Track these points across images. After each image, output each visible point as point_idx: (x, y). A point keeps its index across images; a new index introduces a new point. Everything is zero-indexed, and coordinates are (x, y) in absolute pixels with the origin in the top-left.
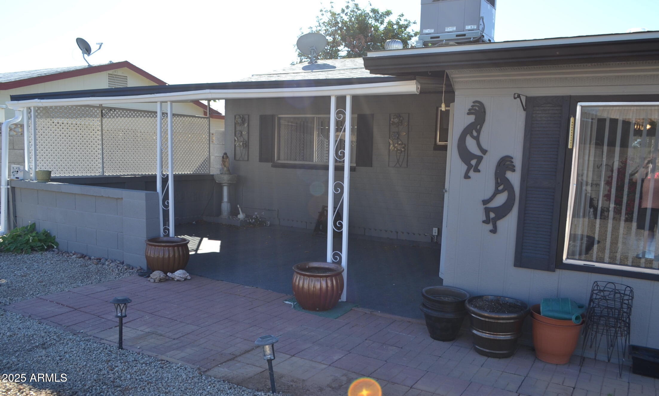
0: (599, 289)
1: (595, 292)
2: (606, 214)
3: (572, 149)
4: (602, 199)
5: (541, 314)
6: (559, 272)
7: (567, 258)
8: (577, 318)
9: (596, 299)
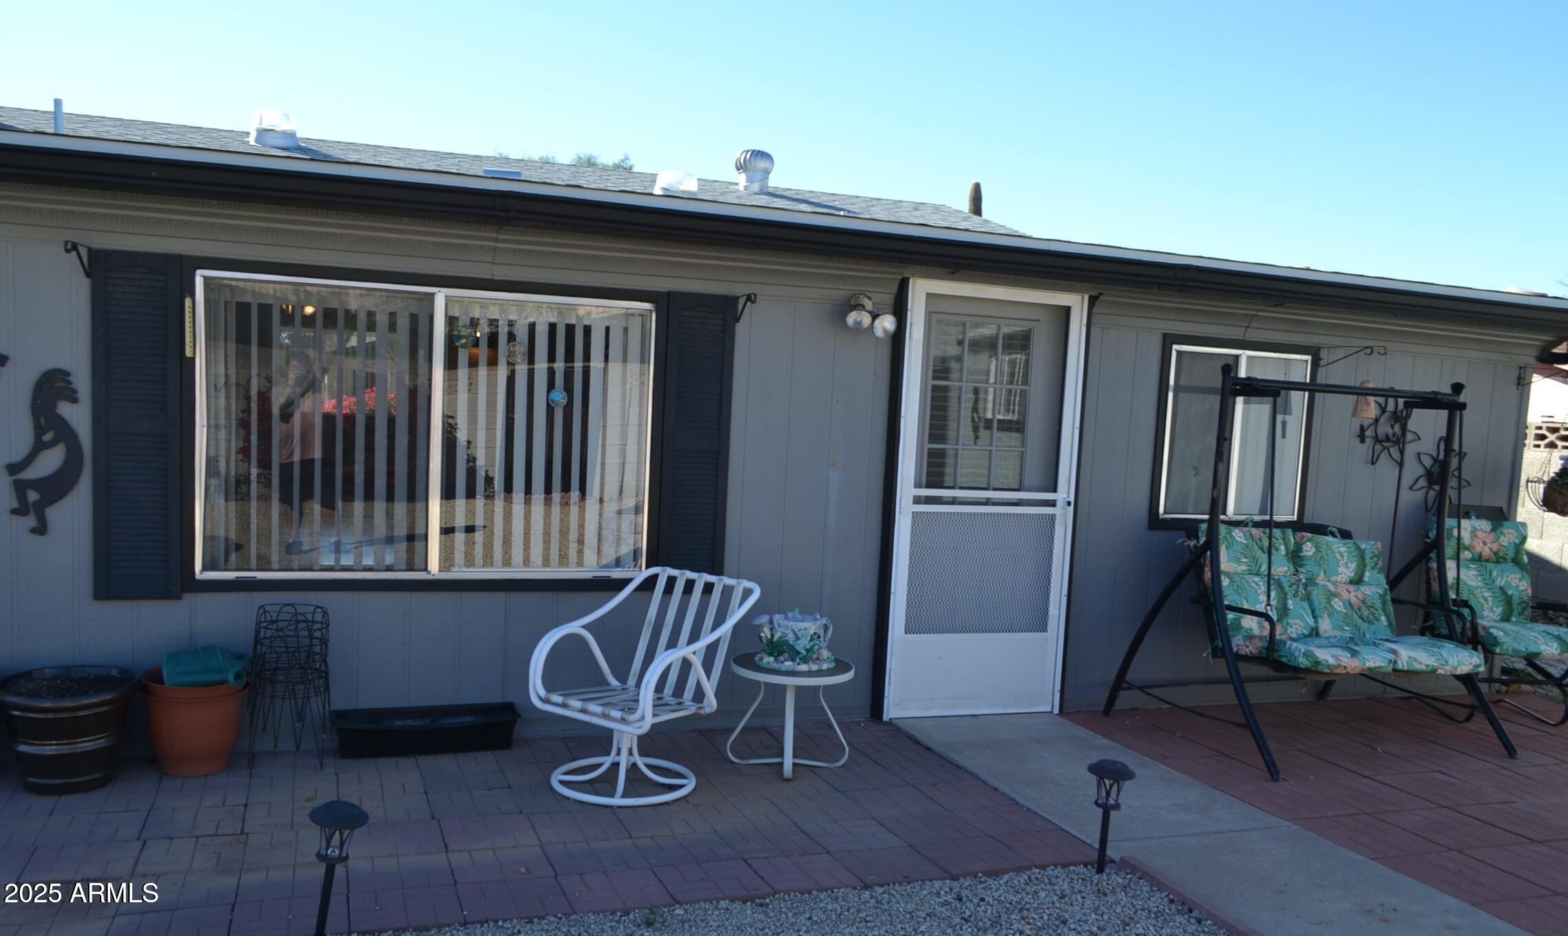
0: (268, 619)
1: (262, 625)
2: (244, 488)
3: (193, 359)
4: (236, 457)
5: (166, 684)
6: (190, 599)
7: (204, 569)
8: (237, 677)
9: (265, 638)
